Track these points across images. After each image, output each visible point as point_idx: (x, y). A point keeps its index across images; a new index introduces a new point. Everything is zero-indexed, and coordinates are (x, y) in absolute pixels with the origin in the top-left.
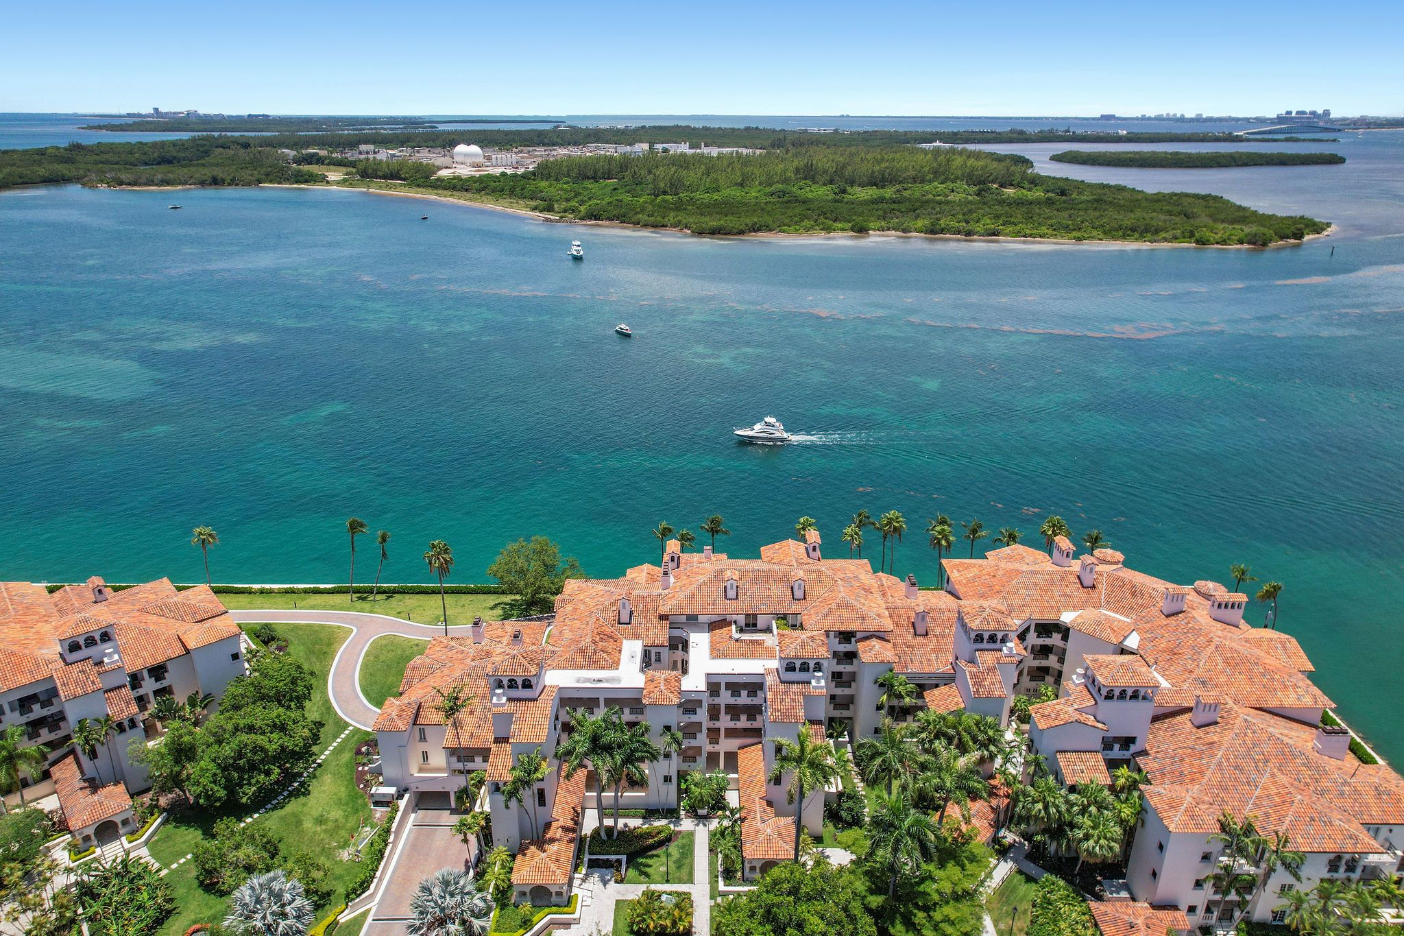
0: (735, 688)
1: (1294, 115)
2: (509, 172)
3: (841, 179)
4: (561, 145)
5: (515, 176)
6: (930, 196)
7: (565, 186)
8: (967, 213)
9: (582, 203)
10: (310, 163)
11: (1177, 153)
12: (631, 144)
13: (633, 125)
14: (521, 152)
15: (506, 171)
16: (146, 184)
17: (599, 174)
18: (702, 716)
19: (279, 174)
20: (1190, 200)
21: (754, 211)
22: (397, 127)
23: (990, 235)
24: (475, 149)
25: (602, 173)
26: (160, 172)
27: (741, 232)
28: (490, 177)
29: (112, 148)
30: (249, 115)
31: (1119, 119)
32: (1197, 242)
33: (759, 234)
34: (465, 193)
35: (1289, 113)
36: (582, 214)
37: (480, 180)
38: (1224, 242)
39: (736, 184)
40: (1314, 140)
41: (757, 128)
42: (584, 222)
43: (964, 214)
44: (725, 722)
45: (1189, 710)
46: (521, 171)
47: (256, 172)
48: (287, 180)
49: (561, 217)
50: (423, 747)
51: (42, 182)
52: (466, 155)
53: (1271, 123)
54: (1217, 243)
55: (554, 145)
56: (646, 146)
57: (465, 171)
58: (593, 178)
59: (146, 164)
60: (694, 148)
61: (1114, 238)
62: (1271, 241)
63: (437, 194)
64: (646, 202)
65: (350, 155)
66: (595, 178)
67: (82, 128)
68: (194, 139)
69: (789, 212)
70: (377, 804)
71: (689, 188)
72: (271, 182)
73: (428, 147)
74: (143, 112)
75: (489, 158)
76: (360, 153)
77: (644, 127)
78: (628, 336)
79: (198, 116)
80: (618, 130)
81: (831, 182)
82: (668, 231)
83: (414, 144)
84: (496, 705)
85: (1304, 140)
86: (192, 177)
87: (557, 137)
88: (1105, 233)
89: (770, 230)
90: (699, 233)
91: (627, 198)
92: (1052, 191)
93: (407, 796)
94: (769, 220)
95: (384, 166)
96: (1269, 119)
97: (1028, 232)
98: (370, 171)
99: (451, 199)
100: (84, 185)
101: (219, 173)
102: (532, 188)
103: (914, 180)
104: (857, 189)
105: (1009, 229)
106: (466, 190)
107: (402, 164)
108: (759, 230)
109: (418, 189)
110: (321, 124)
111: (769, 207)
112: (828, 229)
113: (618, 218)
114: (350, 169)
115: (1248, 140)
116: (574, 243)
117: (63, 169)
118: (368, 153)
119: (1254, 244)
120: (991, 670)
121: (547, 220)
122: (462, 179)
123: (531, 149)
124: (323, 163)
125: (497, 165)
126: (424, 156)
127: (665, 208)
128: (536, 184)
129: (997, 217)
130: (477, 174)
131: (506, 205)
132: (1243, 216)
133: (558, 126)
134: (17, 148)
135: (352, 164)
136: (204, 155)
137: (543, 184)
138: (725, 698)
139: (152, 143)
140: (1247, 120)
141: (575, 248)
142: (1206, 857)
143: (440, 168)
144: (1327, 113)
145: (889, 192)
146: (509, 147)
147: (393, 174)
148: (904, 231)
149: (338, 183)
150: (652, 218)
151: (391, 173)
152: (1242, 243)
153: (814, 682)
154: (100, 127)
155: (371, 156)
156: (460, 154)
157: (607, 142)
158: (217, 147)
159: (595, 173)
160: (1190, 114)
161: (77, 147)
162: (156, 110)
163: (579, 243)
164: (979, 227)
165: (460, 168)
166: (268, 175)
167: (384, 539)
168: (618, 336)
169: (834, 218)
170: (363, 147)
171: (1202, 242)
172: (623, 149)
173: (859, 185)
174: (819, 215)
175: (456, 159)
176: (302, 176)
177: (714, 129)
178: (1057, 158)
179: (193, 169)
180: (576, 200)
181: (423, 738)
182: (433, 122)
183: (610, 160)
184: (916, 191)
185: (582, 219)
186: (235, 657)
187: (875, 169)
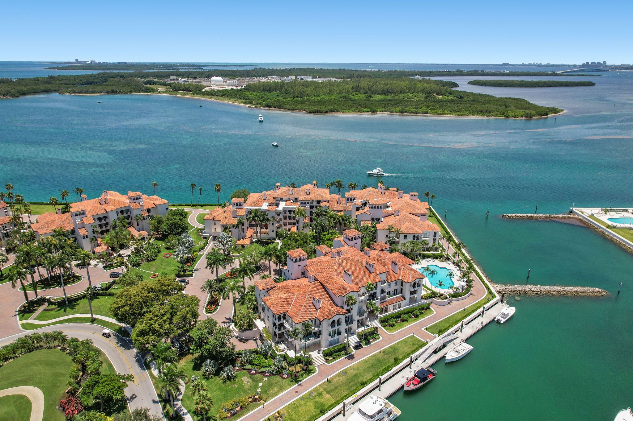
0: (290, 211)
1: (590, 63)
2: (234, 88)
3: (370, 92)
4: (257, 77)
5: (237, 90)
6: (406, 99)
7: (258, 94)
8: (418, 104)
9: (264, 101)
10: (150, 84)
11: (523, 81)
12: (287, 77)
13: (289, 67)
14: (239, 80)
15: (233, 88)
16: (85, 93)
17: (272, 89)
18: (282, 216)
19: (139, 89)
20: (510, 100)
21: (332, 104)
22: (185, 68)
23: (424, 114)
24: (220, 78)
25: (273, 89)
26: (90, 88)
27: (326, 112)
28: (226, 90)
29: (66, 78)
30: (118, 63)
31: (511, 65)
32: (505, 116)
33: (333, 113)
34: (217, 97)
35: (588, 63)
36: (264, 105)
37: (223, 91)
38: (515, 116)
39: (327, 94)
40: (590, 75)
41: (344, 69)
42: (264, 108)
43: (416, 106)
44: (288, 221)
46: (239, 88)
47: (129, 88)
48: (143, 91)
49: (255, 106)
50: (215, 227)
51: (42, 92)
52: (216, 81)
53: (579, 67)
54: (513, 117)
55: (254, 77)
56: (293, 77)
57: (216, 88)
58: (269, 91)
59: (81, 84)
60: (314, 78)
61: (473, 115)
62: (534, 116)
63: (205, 97)
64: (289, 100)
65: (167, 81)
66: (270, 91)
67: (47, 68)
68: (99, 74)
69: (346, 105)
70: (204, 238)
71: (308, 95)
72: (135, 92)
73: (199, 77)
74: (71, 61)
75: (226, 82)
76: (171, 80)
77: (294, 69)
78: (277, 146)
79: (96, 63)
80: (282, 70)
81: (366, 93)
82: (297, 112)
83: (193, 76)
84: (233, 209)
85: (586, 75)
86: (103, 90)
87: (255, 73)
88: (470, 113)
89: (338, 111)
90: (310, 112)
91: (282, 99)
92: (457, 97)
93: (211, 237)
94: (337, 107)
95: (183, 86)
96: (579, 65)
97: (439, 112)
98: (177, 88)
99: (211, 99)
100: (59, 93)
101: (114, 88)
102: (244, 95)
103: (400, 92)
104: (376, 96)
105: (432, 111)
106: (217, 96)
107: (190, 85)
108: (333, 111)
109: (197, 95)
110: (151, 67)
111: (338, 103)
112: (361, 111)
113: (278, 107)
114: (168, 87)
115: (561, 75)
116: (260, 115)
117: (49, 86)
118: (174, 80)
119: (527, 117)
120: (350, 206)
121: (250, 107)
122: (215, 91)
123: (244, 78)
124: (156, 84)
125: (229, 85)
126: (198, 81)
127: (297, 103)
128: (246, 93)
129: (428, 107)
130: (221, 89)
131: (233, 101)
132: (530, 106)
133: (256, 68)
134: (26, 78)
135: (169, 85)
136: (105, 81)
137: (248, 93)
138: (288, 214)
139: (82, 75)
140: (569, 66)
141: (260, 117)
142: (387, 236)
143: (206, 87)
144: (605, 63)
145: (389, 97)
146: (234, 77)
147: (186, 89)
148: (391, 112)
149: (164, 92)
150: (291, 107)
151: (186, 88)
152: (522, 117)
153: (307, 206)
154: (54, 68)
155: (176, 82)
156: (213, 81)
157: (277, 75)
158: (110, 77)
159: (270, 89)
160: (544, 63)
161: (52, 77)
162: (77, 60)
163: (261, 115)
164: (421, 110)
165: (214, 87)
166: (134, 89)
167: (201, 190)
168: (273, 146)
169: (364, 107)
170: (172, 77)
171: (507, 116)
172: (283, 78)
173: (378, 94)
174: (358, 106)
175: (212, 83)
176: (149, 89)
177: (325, 69)
178: (471, 83)
179: (103, 86)
180: (262, 100)
181: (215, 224)
182: (200, 66)
183: (276, 83)
184: (400, 97)
185: (264, 107)
186: (167, 209)
187: (385, 88)
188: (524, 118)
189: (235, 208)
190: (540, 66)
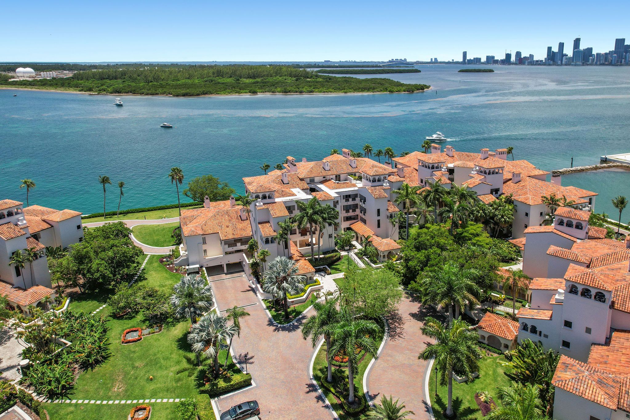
0: (347, 197)
3: (235, 76)
5: (61, 79)
6: (278, 81)
7: (94, 82)
9: (108, 87)
18: (339, 208)
21: (200, 87)
23: (310, 92)
24: (29, 69)
25: (112, 77)
27: (198, 95)
31: (332, 62)
32: (390, 91)
35: (392, 60)
36: (110, 91)
38: (399, 91)
39: (186, 78)
40: (406, 67)
42: (114, 94)
43: (295, 86)
45: (511, 179)
46: (64, 77)
49: (99, 93)
50: (205, 247)
52: (24, 73)
54: (397, 92)
57: (28, 79)
58: (108, 79)
62: (414, 91)
63: (16, 87)
64: (144, 85)
66: (110, 79)
69: (218, 87)
71: (164, 80)
75: (40, 73)
78: (171, 127)
81: (231, 77)
82: (161, 96)
85: (403, 67)
88: (354, 90)
89: (211, 94)
90: (177, 96)
91: (133, 84)
94: (211, 90)
97: (324, 91)
99: (26, 89)
103: (267, 76)
105: (317, 90)
106: (34, 85)
108: (206, 94)
111: (207, 86)
112: (238, 92)
113: (131, 92)
119: (409, 92)
120: (442, 176)
121: (91, 94)
122: (28, 82)
123: (60, 71)
125: (47, 76)
127: (155, 87)
128: (76, 82)
129: (310, 87)
130: (36, 79)
131: (61, 90)
137: (80, 81)
142: (541, 214)
143: (11, 78)
144: (405, 60)
145: (259, 80)
148: (273, 92)
150: (150, 91)
153: (384, 184)
156: (21, 71)
164: (304, 90)
167: (122, 185)
169: (239, 89)
173: (244, 78)
174: (233, 88)
175: (20, 74)
183: (116, 71)
184: (270, 79)
185: (111, 93)
186: (79, 227)
187: (250, 72)
188: (406, 92)
189: (262, 204)
190: (355, 62)
